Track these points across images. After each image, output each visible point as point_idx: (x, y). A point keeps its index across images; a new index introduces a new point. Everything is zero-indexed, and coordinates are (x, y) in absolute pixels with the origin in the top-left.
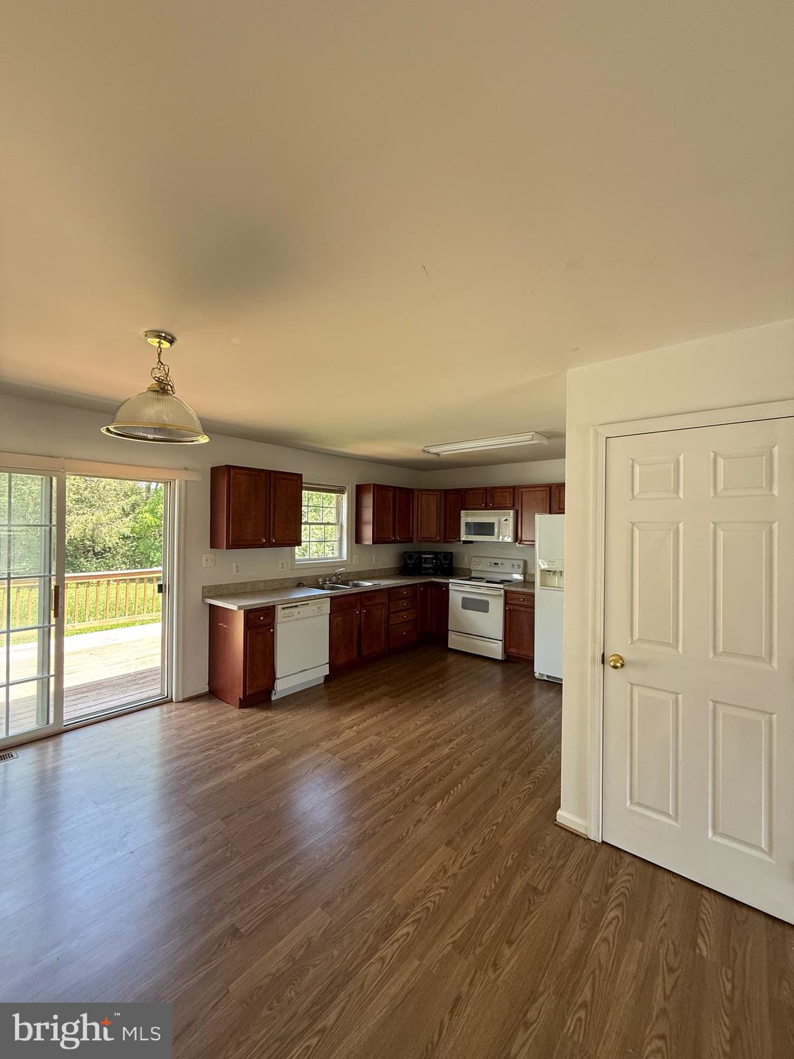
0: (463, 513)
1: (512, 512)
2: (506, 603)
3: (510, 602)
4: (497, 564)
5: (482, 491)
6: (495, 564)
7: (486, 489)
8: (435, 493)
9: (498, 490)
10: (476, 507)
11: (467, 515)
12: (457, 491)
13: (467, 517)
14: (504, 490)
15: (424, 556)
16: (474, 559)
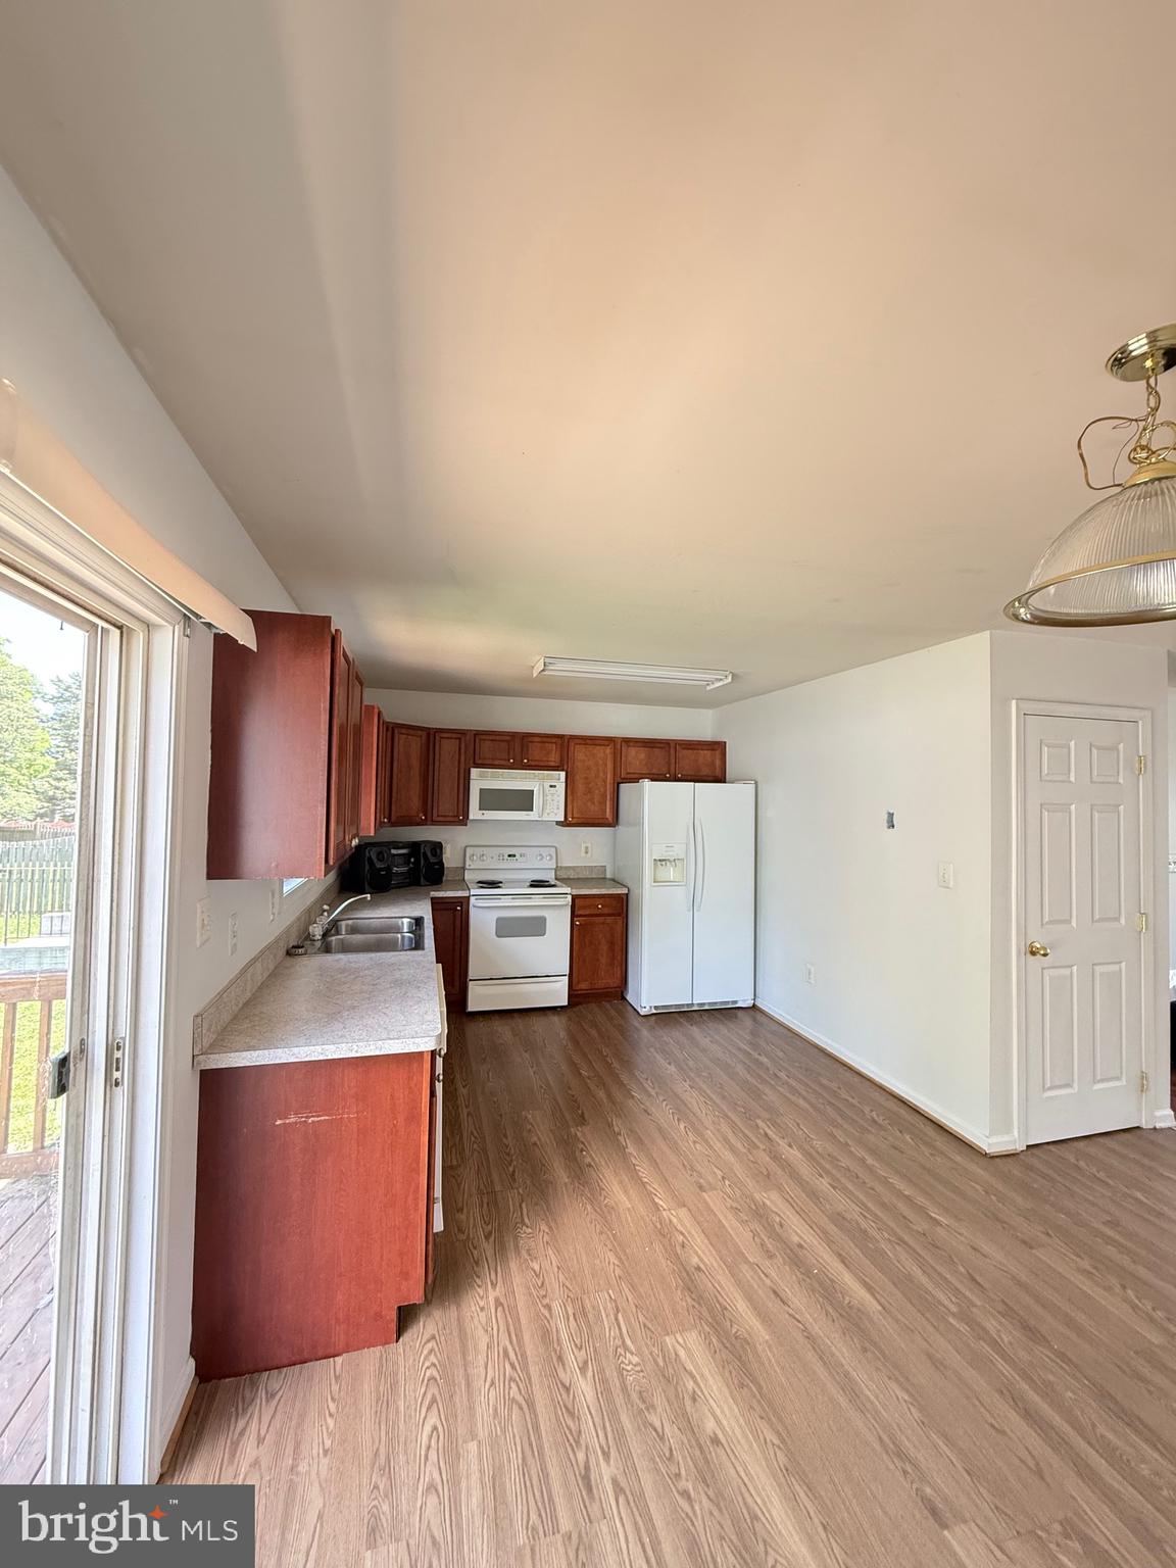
0: (474, 772)
1: (563, 774)
2: (573, 915)
3: (580, 912)
4: (514, 856)
5: (508, 738)
6: (510, 856)
7: (513, 735)
8: (420, 733)
9: (537, 739)
10: (496, 762)
11: (482, 776)
12: (459, 734)
13: (482, 780)
14: (545, 740)
15: (394, 851)
16: (469, 851)
